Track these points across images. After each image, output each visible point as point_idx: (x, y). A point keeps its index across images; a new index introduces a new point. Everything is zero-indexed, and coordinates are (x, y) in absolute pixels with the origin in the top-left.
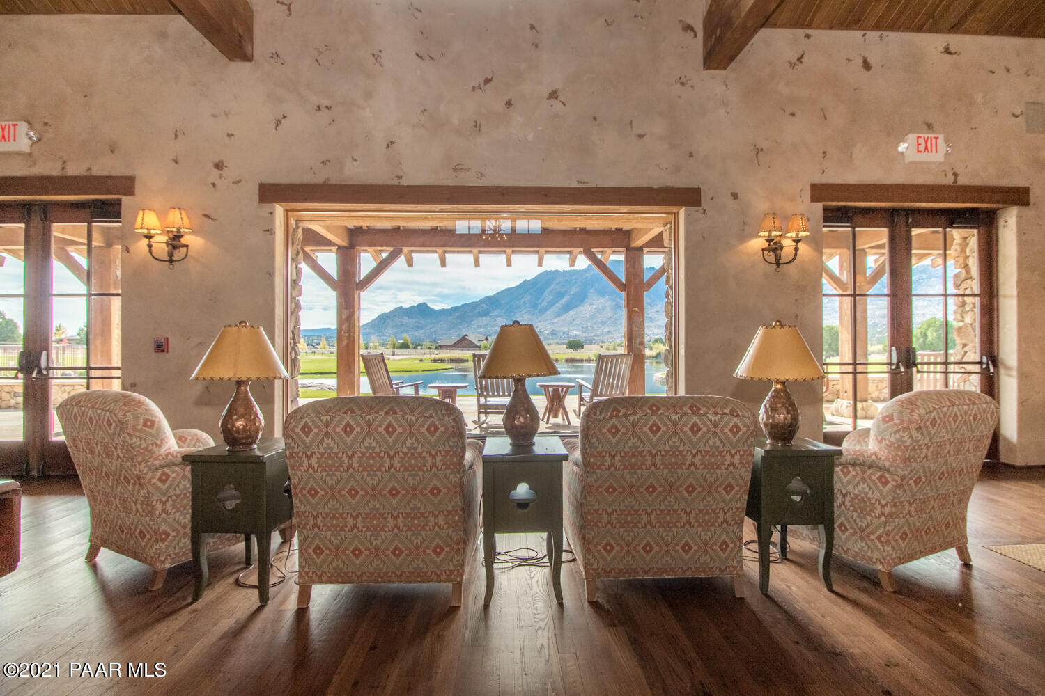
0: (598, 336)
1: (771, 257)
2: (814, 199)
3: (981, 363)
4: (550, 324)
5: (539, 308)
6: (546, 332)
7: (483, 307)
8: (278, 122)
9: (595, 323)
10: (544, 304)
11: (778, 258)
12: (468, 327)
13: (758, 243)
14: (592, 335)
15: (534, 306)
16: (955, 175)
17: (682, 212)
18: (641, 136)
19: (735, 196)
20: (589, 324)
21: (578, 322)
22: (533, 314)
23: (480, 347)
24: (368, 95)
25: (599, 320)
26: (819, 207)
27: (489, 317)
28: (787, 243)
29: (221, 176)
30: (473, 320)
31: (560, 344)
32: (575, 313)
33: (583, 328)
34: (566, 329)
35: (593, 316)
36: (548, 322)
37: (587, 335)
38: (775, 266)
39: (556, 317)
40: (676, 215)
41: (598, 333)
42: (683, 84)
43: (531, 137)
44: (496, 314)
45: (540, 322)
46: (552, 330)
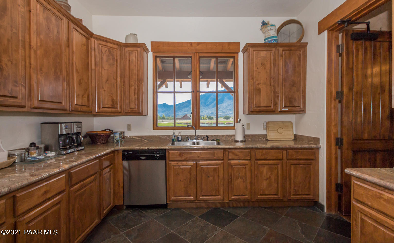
0: (228, 114)
4: (211, 110)
5: (207, 104)
6: (209, 113)
7: (186, 104)
9: (227, 110)
10: (209, 103)
12: (181, 111)
14: (226, 114)
15: (205, 104)
20: (225, 110)
25: (229, 109)
27: (188, 108)
32: (220, 106)
33: (223, 111)
35: (227, 107)
37: (224, 114)
39: (213, 108)
41: (228, 113)
45: (207, 109)
46: (212, 112)
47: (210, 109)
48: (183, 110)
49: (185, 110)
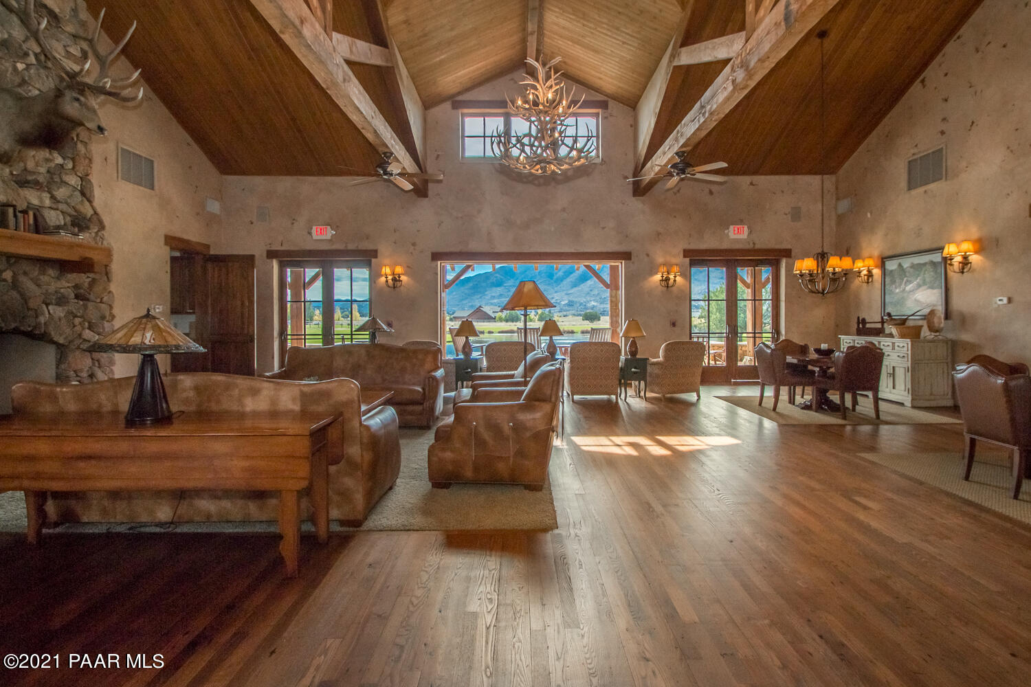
1: (664, 283)
2: (685, 256)
3: (772, 333)
4: (567, 294)
5: (555, 277)
6: (563, 303)
7: (496, 277)
8: (440, 225)
11: (668, 284)
12: (481, 297)
13: (658, 277)
16: (754, 244)
17: (623, 262)
18: (603, 228)
19: (648, 255)
21: (596, 292)
22: (549, 284)
23: (495, 319)
24: (479, 211)
26: (687, 260)
27: (503, 288)
28: (672, 277)
29: (414, 249)
30: (486, 291)
31: (578, 316)
32: (592, 283)
34: (583, 300)
36: (565, 292)
38: (666, 288)
39: (572, 288)
40: (621, 263)
42: (623, 204)
43: (553, 229)
44: (511, 284)
45: (556, 292)
46: (569, 301)
47: (563, 291)
48: (486, 295)
49: (493, 294)
